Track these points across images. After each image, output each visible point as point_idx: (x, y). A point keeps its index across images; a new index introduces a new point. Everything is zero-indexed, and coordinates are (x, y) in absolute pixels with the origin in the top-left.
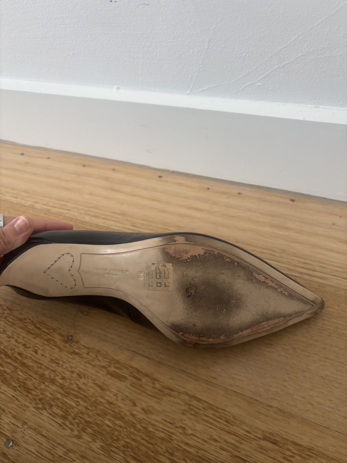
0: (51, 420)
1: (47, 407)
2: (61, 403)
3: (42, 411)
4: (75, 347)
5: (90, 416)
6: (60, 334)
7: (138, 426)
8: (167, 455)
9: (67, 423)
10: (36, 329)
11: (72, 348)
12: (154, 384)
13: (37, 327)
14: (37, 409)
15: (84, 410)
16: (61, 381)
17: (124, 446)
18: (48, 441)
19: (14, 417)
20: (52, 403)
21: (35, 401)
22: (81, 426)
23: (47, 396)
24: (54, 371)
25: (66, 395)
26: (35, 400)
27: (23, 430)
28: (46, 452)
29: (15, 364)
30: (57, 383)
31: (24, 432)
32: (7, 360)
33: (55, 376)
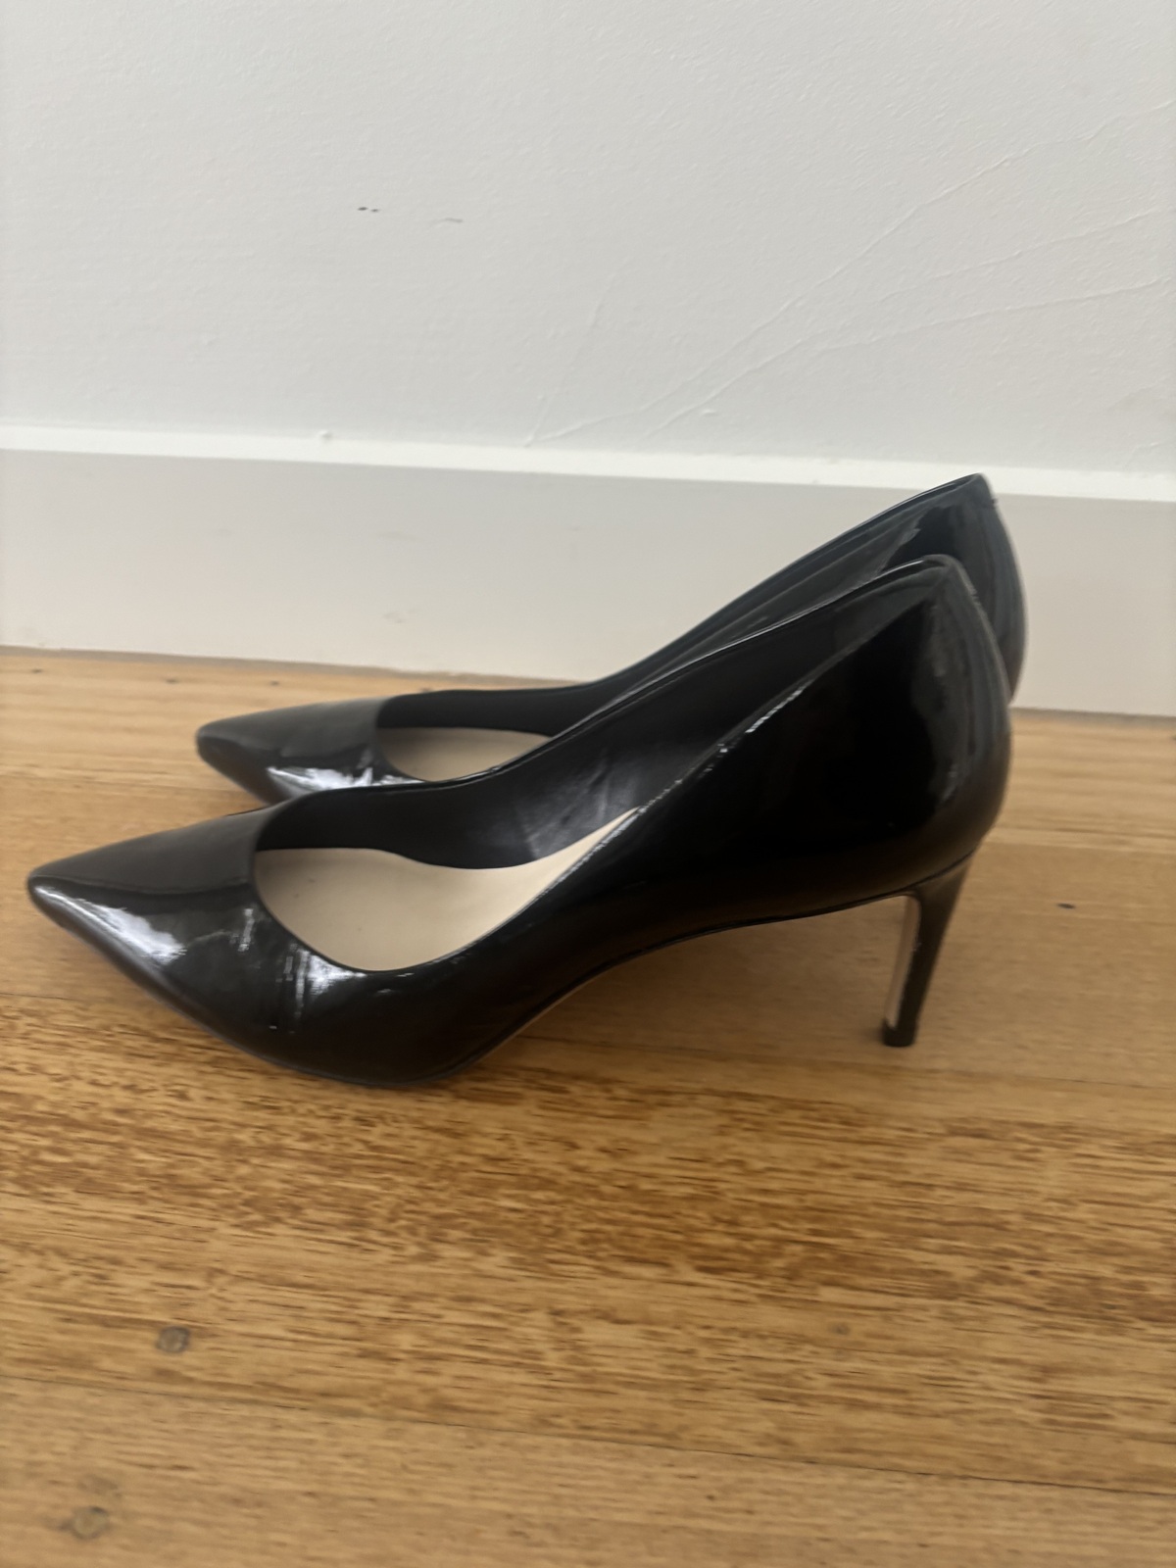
0: (311, 1242)
1: (282, 1214)
2: (328, 1194)
3: (266, 1227)
5: (441, 1203)
7: (607, 1189)
8: (720, 1227)
9: (373, 1235)
10: (157, 1045)
12: (608, 1091)
13: (158, 1040)
14: (250, 1226)
15: (416, 1193)
16: (305, 1146)
17: (584, 1242)
18: (323, 1293)
19: (166, 1267)
20: (297, 1201)
21: (231, 1211)
22: (423, 1230)
23: (271, 1190)
24: (270, 1128)
25: (338, 1172)
26: (228, 1207)
27: (214, 1291)
29: (115, 1139)
30: (292, 1153)
31: (222, 1294)
32: (73, 1135)
33: (276, 1139)
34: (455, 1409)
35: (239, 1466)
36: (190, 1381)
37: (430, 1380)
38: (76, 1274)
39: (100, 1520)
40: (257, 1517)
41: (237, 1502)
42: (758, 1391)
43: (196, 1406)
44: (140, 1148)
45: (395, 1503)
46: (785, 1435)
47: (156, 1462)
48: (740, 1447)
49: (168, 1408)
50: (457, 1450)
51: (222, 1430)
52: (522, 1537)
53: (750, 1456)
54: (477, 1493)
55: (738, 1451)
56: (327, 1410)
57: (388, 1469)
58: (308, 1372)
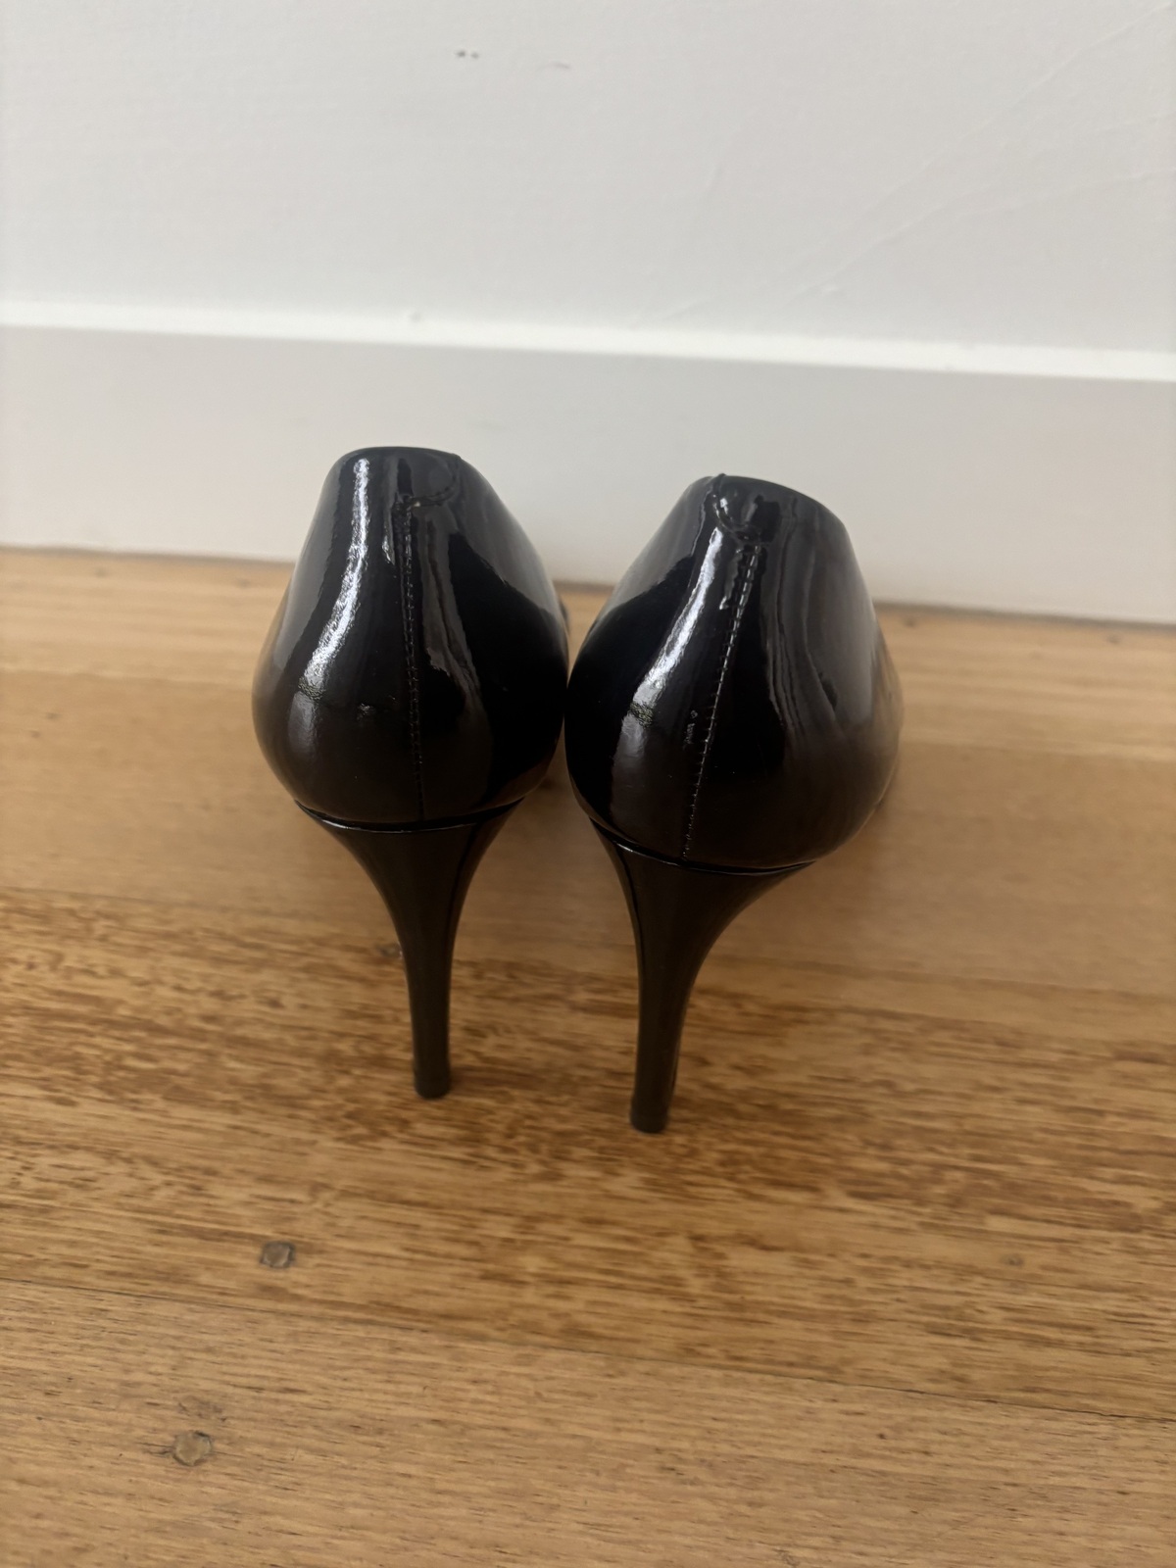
0: (422, 1155)
1: (388, 1128)
3: (373, 1141)
5: (563, 1119)
6: (347, 948)
7: (743, 1108)
8: (871, 1151)
9: (491, 1152)
10: (244, 950)
12: (739, 1006)
13: (245, 945)
14: (355, 1140)
15: (534, 1108)
17: (722, 1164)
18: (439, 1211)
19: (266, 1179)
20: (405, 1114)
21: (333, 1124)
22: (544, 1148)
23: (375, 1102)
24: (371, 1037)
26: (330, 1119)
27: (318, 1206)
28: (441, 1242)
29: (203, 1046)
30: (396, 1064)
31: (329, 1210)
32: (159, 1041)
33: (380, 1051)
34: (591, 1335)
35: (353, 1389)
36: (297, 1298)
37: (562, 1306)
38: (169, 1184)
39: (202, 1446)
40: (378, 1445)
41: (356, 1428)
42: (927, 1325)
43: (303, 1325)
44: (230, 1056)
45: (530, 1434)
46: (959, 1372)
47: (265, 1383)
48: (911, 1383)
49: (274, 1326)
50: (598, 1379)
51: (335, 1351)
52: (673, 1474)
53: (922, 1393)
54: (620, 1425)
55: (909, 1388)
56: (450, 1333)
57: (520, 1397)
58: (426, 1292)
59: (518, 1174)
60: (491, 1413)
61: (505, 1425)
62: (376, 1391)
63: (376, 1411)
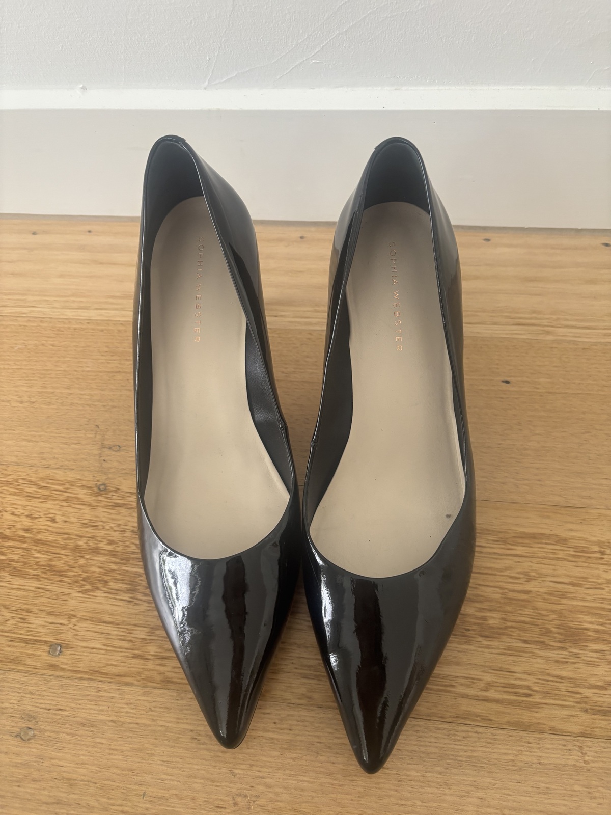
0: (112, 600)
1: (99, 585)
2: (120, 574)
3: (93, 592)
4: (114, 497)
6: (83, 487)
9: (139, 596)
10: (40, 490)
11: (111, 500)
13: (41, 487)
14: (85, 592)
16: (109, 547)
18: (118, 626)
19: (51, 614)
20: (106, 578)
21: (77, 585)
23: (94, 572)
24: (93, 538)
25: (125, 562)
26: (76, 582)
27: (71, 626)
28: (118, 641)
29: (25, 546)
30: (103, 552)
31: (75, 627)
32: (6, 544)
33: (97, 544)
34: (172, 682)
35: (83, 709)
36: (63, 669)
37: (162, 669)
38: (13, 618)
39: (31, 733)
40: (91, 731)
41: (83, 725)
42: (301, 674)
43: (66, 681)
44: (36, 550)
45: (146, 725)
46: (310, 694)
47: (52, 707)
48: (290, 700)
49: (55, 682)
50: (172, 701)
51: (76, 692)
52: (196, 740)
53: (293, 704)
54: (179, 721)
55: (289, 702)
56: (120, 683)
57: (143, 710)
58: (111, 665)
59: (150, 607)
60: (133, 717)
61: (137, 722)
62: (91, 709)
63: (91, 717)
